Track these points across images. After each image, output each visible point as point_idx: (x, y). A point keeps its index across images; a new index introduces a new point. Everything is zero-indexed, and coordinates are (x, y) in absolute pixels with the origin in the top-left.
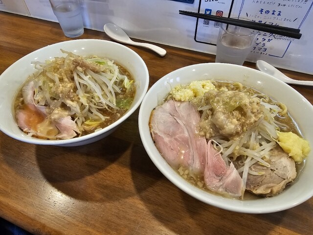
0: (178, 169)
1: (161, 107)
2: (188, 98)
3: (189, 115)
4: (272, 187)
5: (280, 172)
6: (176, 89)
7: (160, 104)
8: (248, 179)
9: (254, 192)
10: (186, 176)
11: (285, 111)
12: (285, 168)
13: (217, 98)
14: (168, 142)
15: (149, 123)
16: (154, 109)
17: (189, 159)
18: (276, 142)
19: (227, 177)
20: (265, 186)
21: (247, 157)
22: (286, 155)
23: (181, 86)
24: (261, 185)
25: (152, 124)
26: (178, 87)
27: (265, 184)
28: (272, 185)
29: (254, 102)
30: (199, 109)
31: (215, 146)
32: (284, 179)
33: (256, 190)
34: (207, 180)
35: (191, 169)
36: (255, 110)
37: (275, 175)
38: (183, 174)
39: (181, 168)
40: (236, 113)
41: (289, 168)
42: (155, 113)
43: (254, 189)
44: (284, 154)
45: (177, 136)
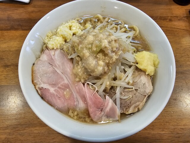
0: (68, 113)
1: (40, 60)
2: (59, 45)
3: (63, 64)
4: (138, 105)
5: (142, 90)
6: (48, 36)
7: (38, 58)
8: (121, 104)
9: (127, 113)
10: (76, 117)
11: (138, 32)
12: (145, 85)
13: (81, 46)
14: (54, 92)
15: (33, 81)
16: (34, 64)
17: (75, 101)
18: (135, 66)
19: (106, 108)
20: (133, 106)
21: (117, 87)
22: (144, 73)
23: (52, 32)
24: (131, 106)
25: (35, 81)
26: (50, 35)
27: (133, 104)
28: (138, 103)
29: (112, 41)
30: (70, 57)
31: (91, 87)
32: (145, 96)
33: (128, 111)
34: (92, 115)
35: (78, 109)
36: (115, 49)
37: (138, 94)
38: (74, 116)
39: (71, 111)
40: (100, 55)
41: (147, 85)
42: (35, 68)
43: (126, 111)
44: (142, 73)
45: (59, 85)
